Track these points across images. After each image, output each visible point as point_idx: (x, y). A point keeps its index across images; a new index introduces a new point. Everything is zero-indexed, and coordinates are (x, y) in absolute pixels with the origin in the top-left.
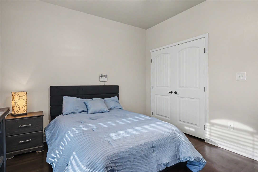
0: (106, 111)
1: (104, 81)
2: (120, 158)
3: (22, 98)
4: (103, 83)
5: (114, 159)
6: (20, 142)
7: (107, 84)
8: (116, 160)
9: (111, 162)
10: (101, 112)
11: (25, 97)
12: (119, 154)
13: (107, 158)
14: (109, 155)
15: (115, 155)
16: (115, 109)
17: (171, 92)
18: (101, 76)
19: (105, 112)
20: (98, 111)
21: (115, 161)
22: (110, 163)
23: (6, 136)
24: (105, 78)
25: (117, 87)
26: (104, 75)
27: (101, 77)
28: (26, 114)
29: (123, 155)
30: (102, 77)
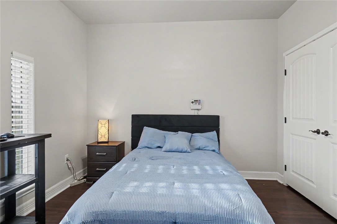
0: (186, 151)
1: (196, 109)
2: (110, 219)
3: (104, 125)
4: (196, 111)
5: (100, 218)
6: (98, 169)
7: (201, 113)
8: (103, 219)
9: (94, 220)
10: (179, 152)
11: (107, 126)
12: (110, 213)
13: (91, 212)
14: (96, 210)
15: (103, 213)
16: (205, 150)
17: (318, 132)
18: (192, 102)
19: (184, 152)
20: (173, 150)
21: (101, 221)
22: (92, 220)
23: (88, 161)
24: (198, 104)
25: (218, 117)
26: (197, 100)
27: (192, 104)
28: (107, 142)
29: (116, 218)
30: (194, 103)
